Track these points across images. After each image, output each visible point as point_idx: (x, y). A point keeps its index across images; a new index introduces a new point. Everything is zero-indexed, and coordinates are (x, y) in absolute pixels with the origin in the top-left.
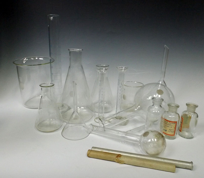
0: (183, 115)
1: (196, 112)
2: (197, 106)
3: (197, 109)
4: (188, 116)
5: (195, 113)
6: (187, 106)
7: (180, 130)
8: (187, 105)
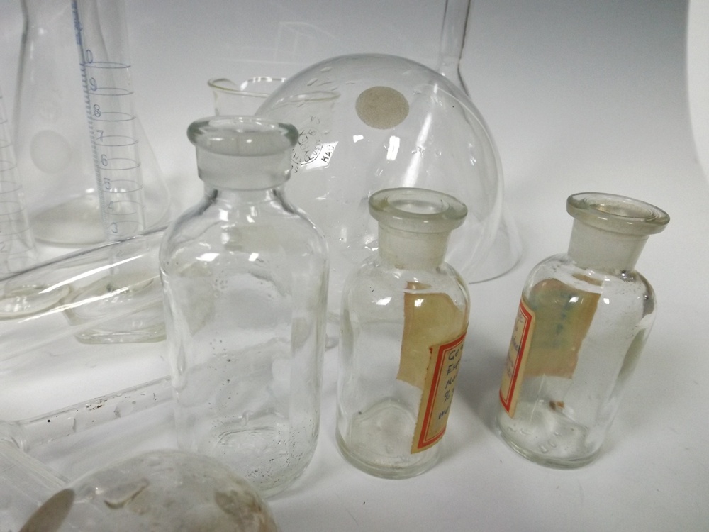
0: (536, 287)
1: (639, 267)
2: (661, 215)
3: (654, 241)
4: (574, 300)
5: (633, 277)
6: (571, 219)
7: (505, 396)
8: (574, 205)
